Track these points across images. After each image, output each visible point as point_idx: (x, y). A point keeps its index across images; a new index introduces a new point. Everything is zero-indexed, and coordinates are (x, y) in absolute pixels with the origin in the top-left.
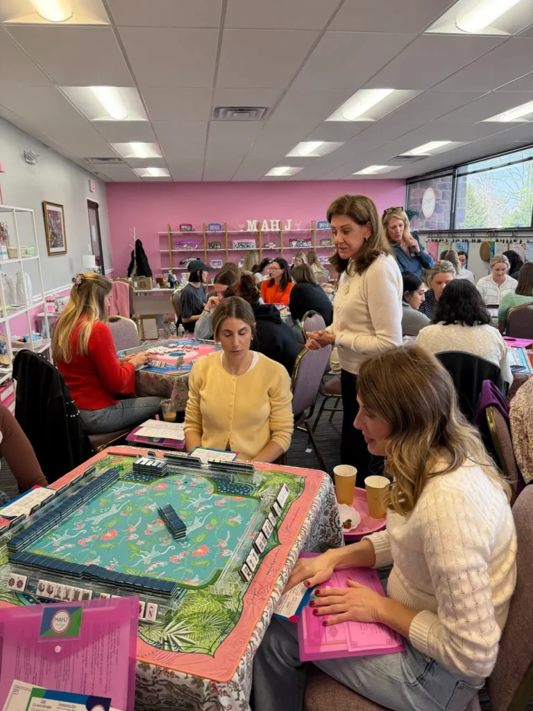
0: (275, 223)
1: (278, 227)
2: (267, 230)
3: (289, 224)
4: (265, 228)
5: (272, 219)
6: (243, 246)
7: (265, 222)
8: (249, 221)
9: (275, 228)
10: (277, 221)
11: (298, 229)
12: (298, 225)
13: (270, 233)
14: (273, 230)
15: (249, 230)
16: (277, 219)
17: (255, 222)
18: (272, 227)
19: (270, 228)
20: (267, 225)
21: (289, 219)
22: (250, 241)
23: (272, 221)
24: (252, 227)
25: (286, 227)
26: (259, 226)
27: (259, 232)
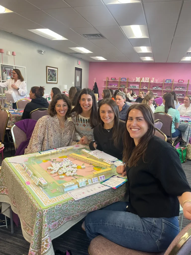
0: (147, 79)
1: (148, 81)
2: (144, 81)
3: (153, 80)
4: (143, 80)
5: (146, 77)
6: (133, 87)
7: (143, 78)
8: (137, 78)
9: (147, 81)
10: (148, 78)
11: (157, 82)
12: (157, 80)
13: (145, 83)
14: (146, 81)
15: (136, 81)
16: (148, 77)
17: (139, 78)
18: (146, 80)
19: (145, 81)
20: (144, 79)
21: (153, 78)
22: (137, 85)
23: (146, 78)
24: (138, 80)
25: (152, 81)
26: (141, 79)
27: (140, 82)
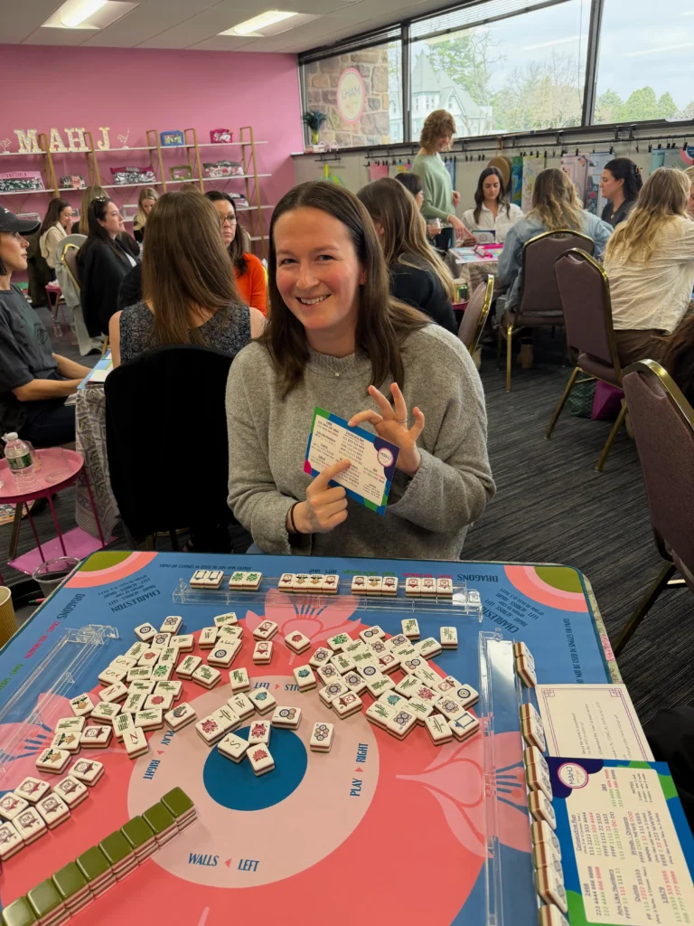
0: (75, 135)
1: (83, 145)
2: (62, 149)
3: (106, 137)
4: (57, 147)
5: (69, 128)
6: (15, 185)
7: (54, 132)
8: (19, 133)
9: (77, 145)
10: (81, 131)
11: (126, 148)
12: (123, 138)
13: (68, 156)
14: (73, 149)
15: (22, 151)
16: (80, 127)
17: (32, 133)
18: (72, 145)
19: (67, 145)
20: (59, 139)
21: (104, 126)
22: (29, 174)
23: (69, 132)
24: (28, 144)
25: (100, 143)
26: (42, 140)
27: (44, 155)
